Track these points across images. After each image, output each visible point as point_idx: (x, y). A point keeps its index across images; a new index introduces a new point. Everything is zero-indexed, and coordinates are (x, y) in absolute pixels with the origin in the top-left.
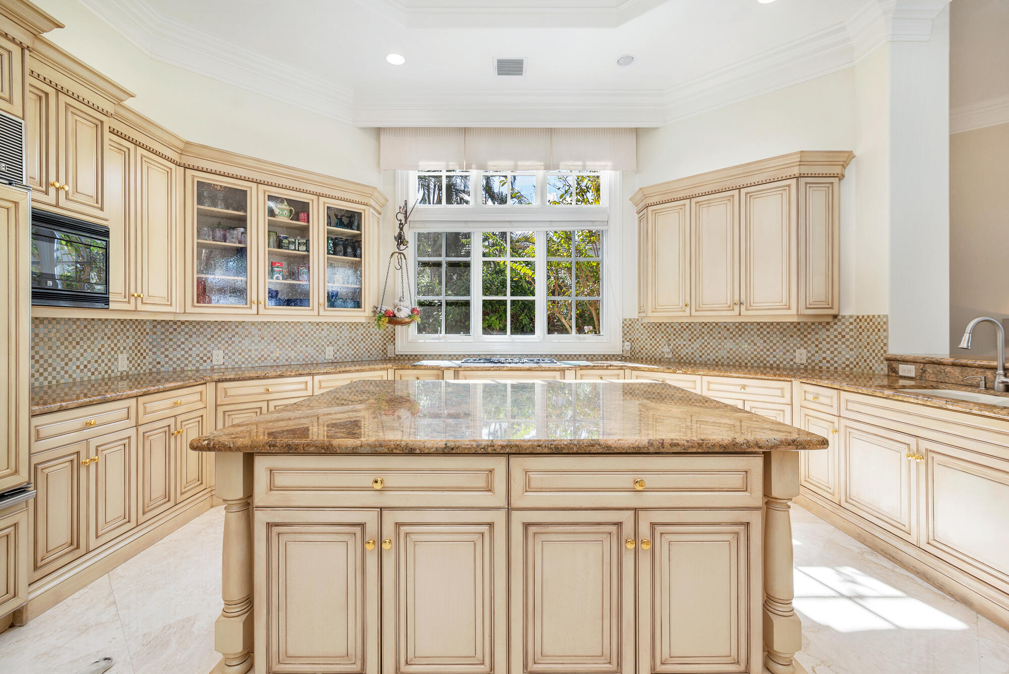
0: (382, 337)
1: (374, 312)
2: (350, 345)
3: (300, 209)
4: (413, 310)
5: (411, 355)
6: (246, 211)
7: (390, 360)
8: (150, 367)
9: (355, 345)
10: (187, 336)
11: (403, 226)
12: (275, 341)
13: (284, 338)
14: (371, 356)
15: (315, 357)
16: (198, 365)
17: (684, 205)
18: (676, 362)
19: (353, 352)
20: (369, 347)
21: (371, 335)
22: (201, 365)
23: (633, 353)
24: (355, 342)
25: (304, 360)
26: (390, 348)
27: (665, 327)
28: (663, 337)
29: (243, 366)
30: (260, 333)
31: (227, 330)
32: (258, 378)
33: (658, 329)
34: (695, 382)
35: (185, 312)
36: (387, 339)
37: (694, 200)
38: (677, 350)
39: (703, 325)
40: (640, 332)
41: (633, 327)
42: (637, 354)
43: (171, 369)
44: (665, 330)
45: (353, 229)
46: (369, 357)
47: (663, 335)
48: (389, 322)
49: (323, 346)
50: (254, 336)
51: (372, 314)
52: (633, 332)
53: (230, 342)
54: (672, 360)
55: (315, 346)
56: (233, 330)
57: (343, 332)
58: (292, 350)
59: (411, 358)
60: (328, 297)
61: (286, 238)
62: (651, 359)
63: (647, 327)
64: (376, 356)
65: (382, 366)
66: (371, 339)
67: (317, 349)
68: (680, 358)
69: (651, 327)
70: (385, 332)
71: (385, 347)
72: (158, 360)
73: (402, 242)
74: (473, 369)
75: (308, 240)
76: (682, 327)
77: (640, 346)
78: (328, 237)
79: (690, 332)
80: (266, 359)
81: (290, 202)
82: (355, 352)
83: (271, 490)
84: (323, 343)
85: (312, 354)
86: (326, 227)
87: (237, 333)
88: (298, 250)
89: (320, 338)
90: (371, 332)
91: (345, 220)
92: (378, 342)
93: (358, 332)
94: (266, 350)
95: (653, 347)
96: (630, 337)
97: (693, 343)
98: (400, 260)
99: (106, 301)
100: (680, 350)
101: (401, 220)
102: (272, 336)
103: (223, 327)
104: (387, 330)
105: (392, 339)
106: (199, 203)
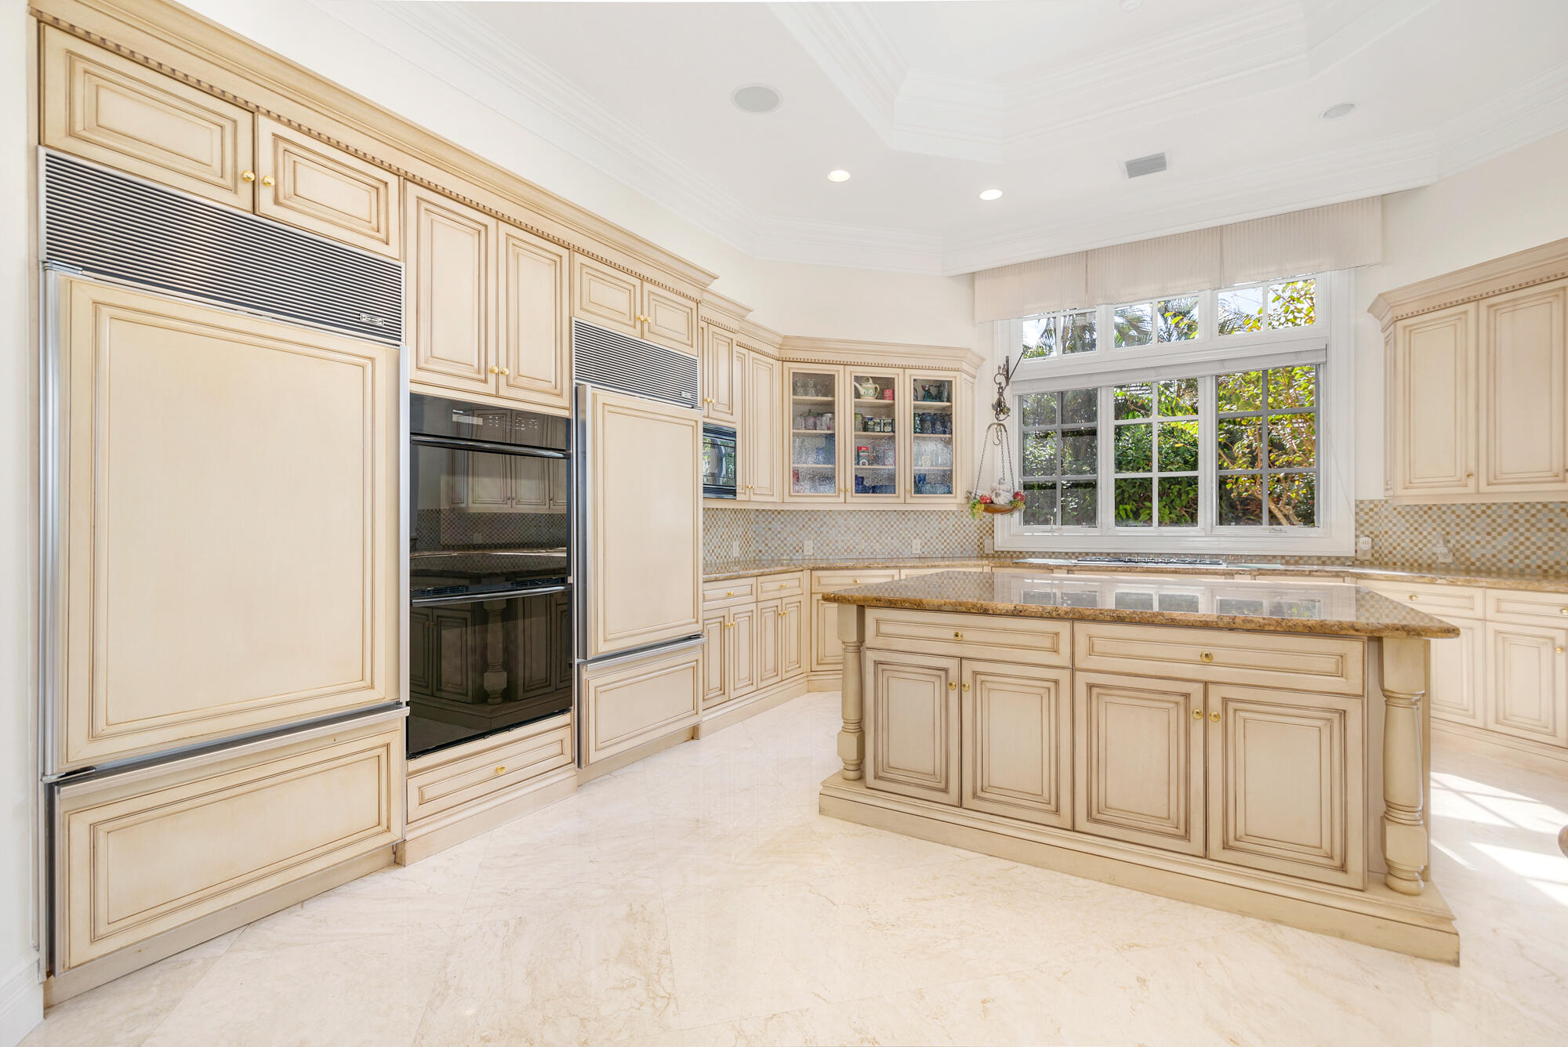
0: (978, 529)
1: (968, 498)
2: (940, 538)
3: (885, 386)
4: (1016, 495)
5: (1015, 552)
6: (833, 396)
7: (987, 557)
8: (754, 555)
9: (946, 538)
10: (782, 526)
11: (1003, 391)
12: (860, 532)
13: (869, 529)
14: (965, 552)
15: (901, 550)
16: (791, 554)
17: (1465, 312)
18: (1461, 570)
19: (943, 547)
20: (962, 541)
21: (964, 526)
22: (794, 555)
23: (1377, 555)
24: (945, 535)
25: (889, 553)
26: (987, 542)
27: (1439, 513)
28: (1434, 529)
29: (830, 557)
30: (846, 523)
31: (816, 520)
32: (847, 568)
33: (1425, 517)
34: (1471, 598)
35: (783, 502)
36: (985, 532)
37: (1484, 304)
38: (1463, 550)
39: (1516, 507)
40: (1390, 521)
41: (1376, 513)
42: (1386, 556)
43: (770, 558)
44: (1439, 517)
45: (943, 401)
46: (962, 552)
47: (1434, 525)
48: (986, 510)
49: (909, 538)
50: (840, 526)
51: (965, 501)
52: (1376, 521)
53: (819, 532)
54: (1453, 566)
55: (901, 538)
56: (821, 520)
57: (932, 523)
58: (877, 541)
59: (1015, 556)
60: (915, 482)
61: (871, 419)
62: (1412, 565)
63: (1403, 513)
64: (970, 552)
65: (976, 563)
66: (964, 532)
67: (903, 541)
68: (1468, 563)
69: (1412, 513)
70: (981, 523)
71: (981, 540)
72: (760, 548)
73: (1001, 411)
74: (1093, 568)
75: (893, 420)
76: (1473, 512)
77: (1391, 544)
78: (914, 414)
79: (1489, 521)
80: (851, 551)
81: (875, 380)
82: (945, 547)
83: (877, 635)
84: (909, 535)
85: (898, 547)
86: (913, 402)
87: (825, 523)
88: (884, 432)
89: (906, 529)
90: (965, 523)
91: (934, 391)
92: (973, 535)
93: (948, 522)
94: (851, 541)
95: (1416, 545)
96: (1372, 529)
97: (1494, 538)
98: (999, 434)
99: (734, 493)
100: (1468, 551)
101: (1000, 384)
102: (857, 526)
103: (813, 516)
104: (984, 520)
105: (990, 532)
106: (794, 394)
